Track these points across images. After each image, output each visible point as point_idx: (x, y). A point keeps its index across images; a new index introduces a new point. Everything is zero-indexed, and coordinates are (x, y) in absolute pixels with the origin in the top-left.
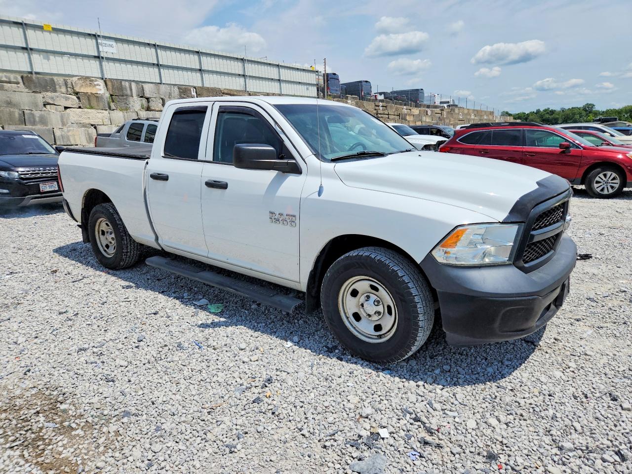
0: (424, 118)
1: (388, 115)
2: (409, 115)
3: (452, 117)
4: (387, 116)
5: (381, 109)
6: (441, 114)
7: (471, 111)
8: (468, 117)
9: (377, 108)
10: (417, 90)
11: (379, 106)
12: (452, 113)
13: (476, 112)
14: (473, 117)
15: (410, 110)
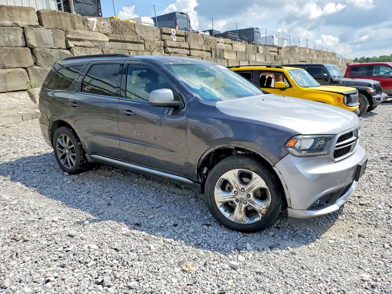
0: (253, 57)
1: (189, 49)
2: (228, 51)
3: (292, 57)
4: (187, 52)
5: (175, 40)
6: (278, 52)
7: (313, 52)
8: (311, 58)
9: (165, 37)
10: (253, 29)
11: (170, 34)
12: (292, 53)
13: (318, 53)
14: (315, 58)
15: (232, 44)
